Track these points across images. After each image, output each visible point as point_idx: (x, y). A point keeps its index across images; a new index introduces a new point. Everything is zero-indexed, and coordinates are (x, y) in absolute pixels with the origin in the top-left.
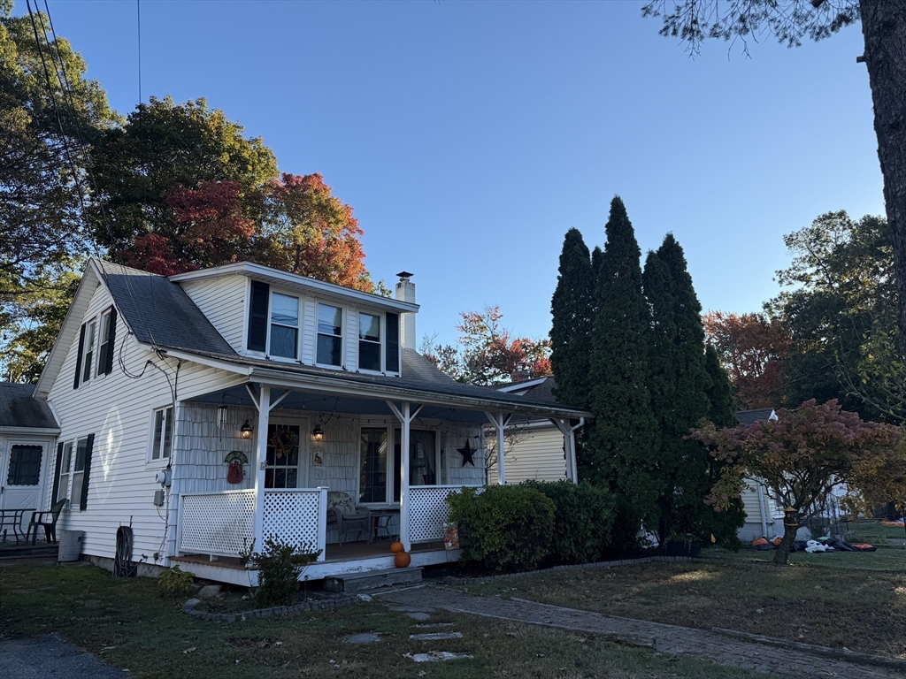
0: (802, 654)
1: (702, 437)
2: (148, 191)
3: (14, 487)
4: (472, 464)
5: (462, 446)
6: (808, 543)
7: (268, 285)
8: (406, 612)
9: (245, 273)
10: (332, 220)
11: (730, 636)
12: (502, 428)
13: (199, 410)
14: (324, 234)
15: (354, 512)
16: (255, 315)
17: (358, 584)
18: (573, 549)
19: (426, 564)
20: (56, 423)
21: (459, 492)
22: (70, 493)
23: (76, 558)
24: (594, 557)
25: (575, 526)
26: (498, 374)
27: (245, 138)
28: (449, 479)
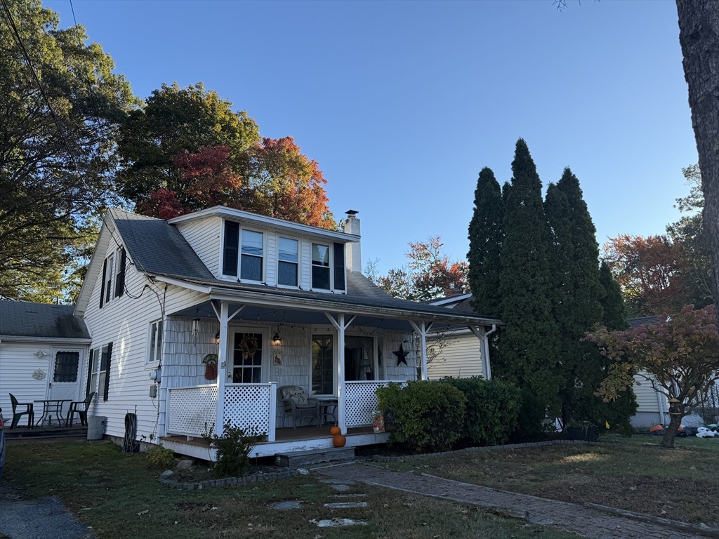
0: (662, 528)
1: (594, 339)
2: (161, 156)
3: (59, 383)
4: (406, 364)
5: (397, 349)
6: (699, 429)
7: (238, 224)
8: (331, 484)
9: (219, 215)
10: (301, 172)
11: (600, 511)
12: (424, 334)
13: (182, 322)
14: (296, 184)
15: (306, 402)
16: (229, 248)
17: (300, 460)
18: (484, 433)
19: (360, 444)
20: (88, 334)
21: (385, 386)
22: (97, 388)
23: (101, 437)
24: (502, 441)
25: (485, 414)
26: (440, 292)
27: (234, 112)
28: (386, 376)
